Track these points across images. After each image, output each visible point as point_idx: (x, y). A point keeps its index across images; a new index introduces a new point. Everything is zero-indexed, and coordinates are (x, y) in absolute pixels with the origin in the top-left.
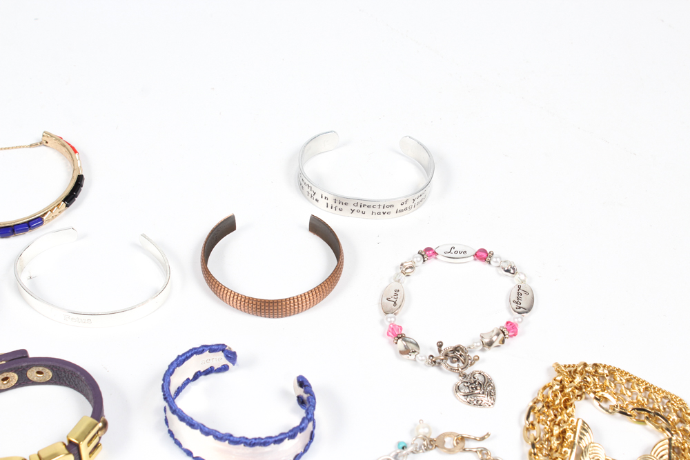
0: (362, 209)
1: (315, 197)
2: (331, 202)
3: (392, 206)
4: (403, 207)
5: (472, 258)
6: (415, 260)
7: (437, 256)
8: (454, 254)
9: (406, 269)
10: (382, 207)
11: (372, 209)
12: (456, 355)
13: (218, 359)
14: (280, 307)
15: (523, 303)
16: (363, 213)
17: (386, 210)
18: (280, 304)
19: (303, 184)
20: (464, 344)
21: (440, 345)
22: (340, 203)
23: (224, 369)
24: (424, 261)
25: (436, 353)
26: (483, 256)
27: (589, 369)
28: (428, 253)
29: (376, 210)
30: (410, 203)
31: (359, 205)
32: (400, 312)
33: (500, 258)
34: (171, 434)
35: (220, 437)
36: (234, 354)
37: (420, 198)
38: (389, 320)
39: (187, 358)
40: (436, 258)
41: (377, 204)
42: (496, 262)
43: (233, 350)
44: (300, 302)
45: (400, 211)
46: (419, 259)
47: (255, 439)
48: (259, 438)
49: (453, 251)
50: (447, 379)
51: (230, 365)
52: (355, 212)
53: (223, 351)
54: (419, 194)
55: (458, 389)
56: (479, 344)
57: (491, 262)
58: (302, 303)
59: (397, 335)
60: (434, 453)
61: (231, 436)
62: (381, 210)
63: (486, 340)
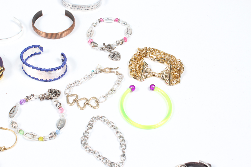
0: (81, 8)
1: (67, 5)
2: (71, 6)
3: (90, 7)
4: (93, 7)
5: (114, 21)
6: (97, 22)
7: (104, 21)
8: (109, 20)
9: (94, 25)
10: (86, 7)
11: (84, 8)
12: (109, 47)
13: (37, 50)
14: (56, 35)
15: (129, 32)
16: (81, 10)
17: (88, 8)
18: (56, 34)
19: (63, 2)
20: (111, 44)
21: (104, 44)
22: (74, 6)
23: (40, 53)
24: (100, 22)
25: (103, 46)
26: (117, 20)
27: (148, 49)
28: (101, 20)
29: (85, 8)
30: (95, 6)
31: (80, 7)
32: (93, 36)
33: (122, 21)
34: (24, 71)
35: (38, 69)
36: (42, 48)
37: (98, 5)
38: (89, 38)
39: (28, 49)
40: (103, 22)
41: (85, 6)
42: (121, 22)
43: (42, 47)
44: (62, 34)
45: (92, 9)
46: (98, 22)
47: (48, 69)
48: (49, 69)
49: (108, 19)
50: (106, 54)
51: (41, 52)
52: (79, 9)
53: (39, 47)
54: (98, 3)
55: (109, 56)
56: (115, 44)
57: (120, 22)
58: (63, 34)
59: (91, 42)
60: (102, 73)
61: (41, 68)
62: (87, 8)
63: (118, 42)
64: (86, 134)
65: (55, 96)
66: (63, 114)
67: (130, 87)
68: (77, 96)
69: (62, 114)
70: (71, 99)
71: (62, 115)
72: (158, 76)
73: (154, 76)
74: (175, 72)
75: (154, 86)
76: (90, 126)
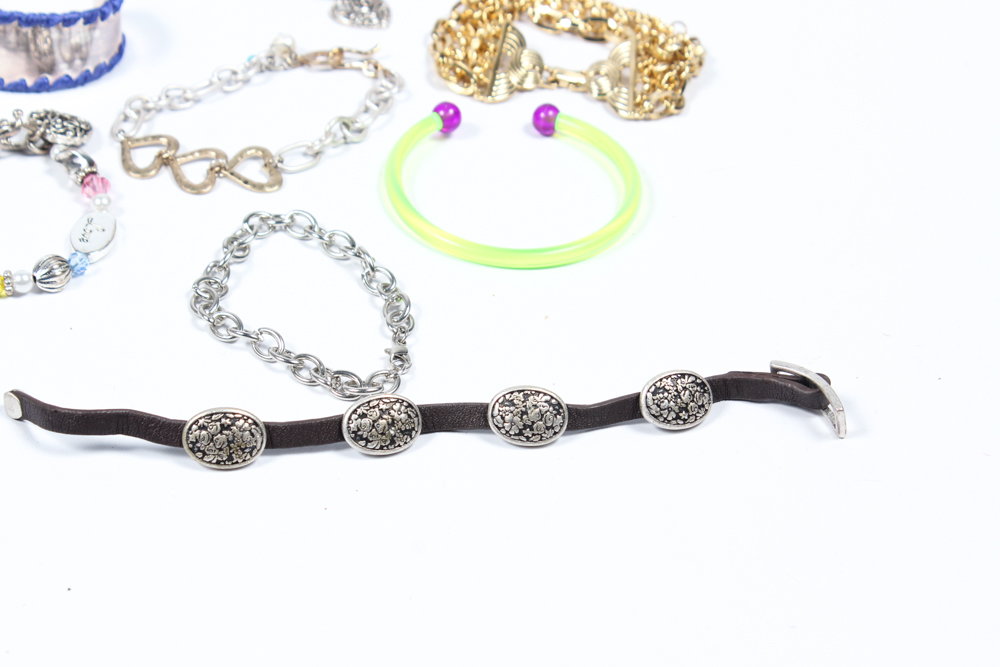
47: (34, 15)
48: (41, 15)
55: (335, 9)
64: (220, 276)
65: (64, 133)
66: (105, 201)
67: (437, 110)
68: (173, 144)
69: (101, 199)
70: (143, 157)
71: (98, 202)
72: (577, 85)
73: (556, 81)
74: (660, 60)
75: (556, 110)
76: (238, 247)
